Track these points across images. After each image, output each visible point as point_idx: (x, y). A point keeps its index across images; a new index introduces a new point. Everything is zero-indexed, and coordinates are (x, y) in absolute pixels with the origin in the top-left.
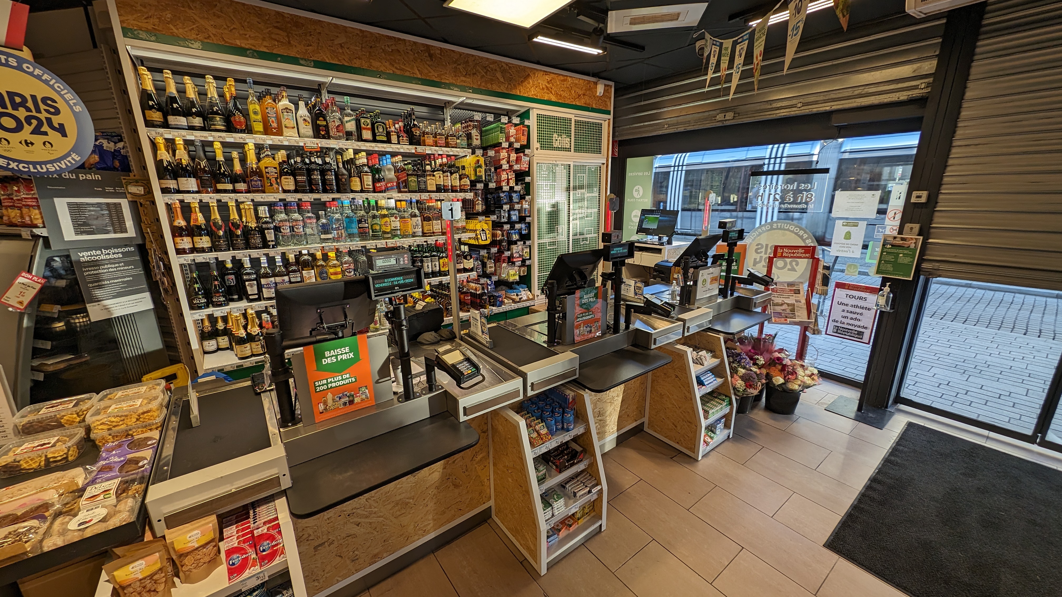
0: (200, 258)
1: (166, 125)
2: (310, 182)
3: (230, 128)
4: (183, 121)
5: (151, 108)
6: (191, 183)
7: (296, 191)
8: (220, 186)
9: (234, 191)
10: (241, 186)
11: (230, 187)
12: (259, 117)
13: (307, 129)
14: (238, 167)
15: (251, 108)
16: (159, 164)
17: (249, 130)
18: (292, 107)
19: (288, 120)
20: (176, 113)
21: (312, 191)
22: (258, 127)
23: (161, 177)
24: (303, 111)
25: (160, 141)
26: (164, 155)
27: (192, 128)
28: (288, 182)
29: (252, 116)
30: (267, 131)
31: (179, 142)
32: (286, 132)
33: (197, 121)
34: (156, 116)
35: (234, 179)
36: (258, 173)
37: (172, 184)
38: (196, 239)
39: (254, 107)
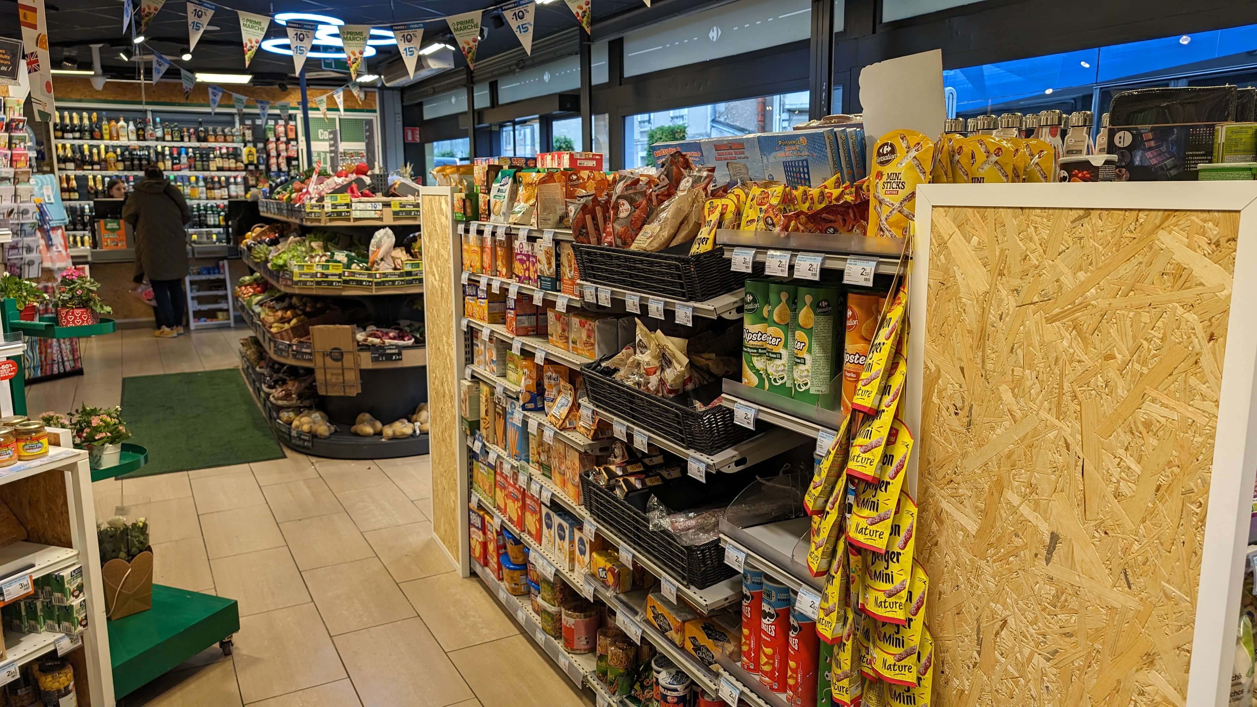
0: (72, 203)
1: (63, 138)
2: (132, 165)
3: (92, 138)
4: (70, 135)
5: (57, 130)
6: (71, 165)
7: (124, 170)
8: (85, 167)
9: (92, 170)
10: (97, 167)
11: (90, 167)
12: (108, 132)
13: (133, 136)
14: (96, 158)
15: (104, 127)
16: (58, 156)
17: (102, 138)
18: (125, 125)
19: (122, 133)
20: (68, 131)
21: (133, 170)
22: (107, 136)
23: (58, 162)
24: (132, 126)
25: (60, 145)
26: (61, 152)
27: (74, 138)
28: (121, 166)
29: (104, 131)
30: (111, 138)
31: (68, 146)
32: (121, 138)
33: (77, 135)
34: (59, 134)
35: (92, 163)
36: (105, 160)
37: (62, 166)
38: (72, 194)
39: (105, 125)
